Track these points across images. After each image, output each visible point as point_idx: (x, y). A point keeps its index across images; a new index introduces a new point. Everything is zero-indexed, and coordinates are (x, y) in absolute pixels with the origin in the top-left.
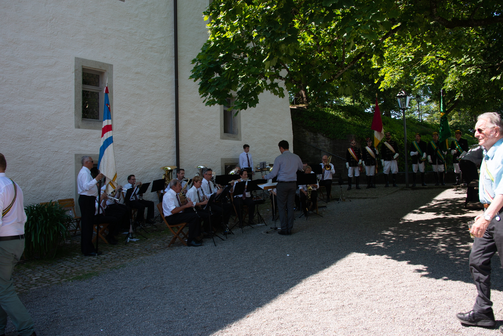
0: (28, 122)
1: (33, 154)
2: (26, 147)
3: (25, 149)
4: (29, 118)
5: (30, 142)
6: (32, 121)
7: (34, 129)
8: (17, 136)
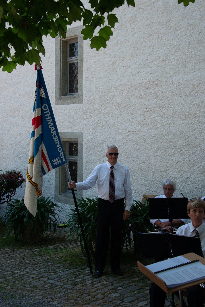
0: (196, 94)
1: (200, 135)
2: (193, 126)
3: (192, 128)
4: (198, 89)
5: (197, 119)
6: (201, 92)
7: (203, 102)
8: (184, 113)
